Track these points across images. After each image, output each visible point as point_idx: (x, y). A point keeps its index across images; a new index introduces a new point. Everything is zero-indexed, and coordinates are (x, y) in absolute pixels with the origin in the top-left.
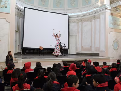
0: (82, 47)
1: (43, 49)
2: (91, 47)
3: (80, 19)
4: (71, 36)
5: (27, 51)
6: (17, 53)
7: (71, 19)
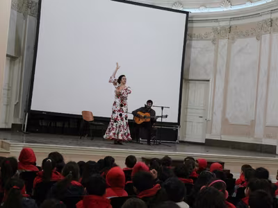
0: (225, 121)
1: (91, 119)
2: (253, 122)
3: (223, 28)
4: (191, 84)
5: (44, 123)
6: (10, 127)
7: (195, 25)
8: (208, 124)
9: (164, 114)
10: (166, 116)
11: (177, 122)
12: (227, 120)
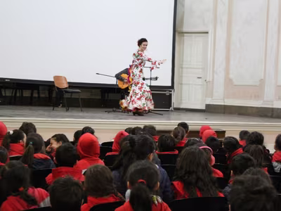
0: (229, 81)
1: (66, 86)
2: (262, 81)
4: (186, 38)
5: (8, 93)
8: (208, 86)
9: (153, 76)
10: (156, 78)
11: (170, 85)
12: (231, 80)
